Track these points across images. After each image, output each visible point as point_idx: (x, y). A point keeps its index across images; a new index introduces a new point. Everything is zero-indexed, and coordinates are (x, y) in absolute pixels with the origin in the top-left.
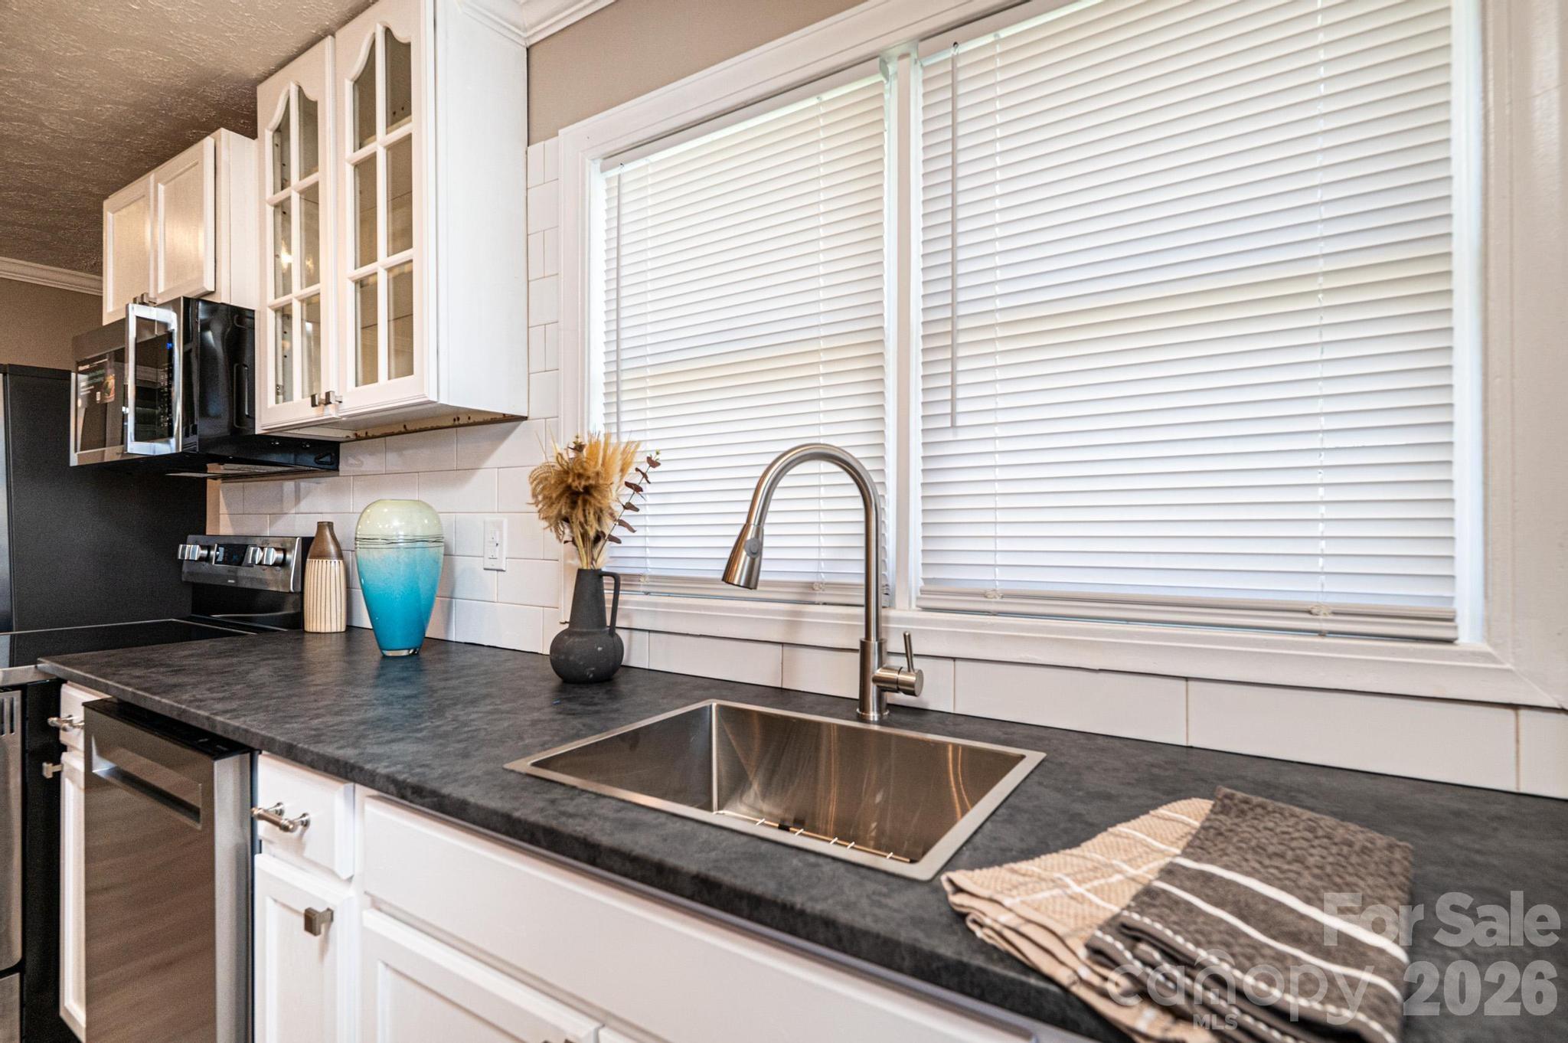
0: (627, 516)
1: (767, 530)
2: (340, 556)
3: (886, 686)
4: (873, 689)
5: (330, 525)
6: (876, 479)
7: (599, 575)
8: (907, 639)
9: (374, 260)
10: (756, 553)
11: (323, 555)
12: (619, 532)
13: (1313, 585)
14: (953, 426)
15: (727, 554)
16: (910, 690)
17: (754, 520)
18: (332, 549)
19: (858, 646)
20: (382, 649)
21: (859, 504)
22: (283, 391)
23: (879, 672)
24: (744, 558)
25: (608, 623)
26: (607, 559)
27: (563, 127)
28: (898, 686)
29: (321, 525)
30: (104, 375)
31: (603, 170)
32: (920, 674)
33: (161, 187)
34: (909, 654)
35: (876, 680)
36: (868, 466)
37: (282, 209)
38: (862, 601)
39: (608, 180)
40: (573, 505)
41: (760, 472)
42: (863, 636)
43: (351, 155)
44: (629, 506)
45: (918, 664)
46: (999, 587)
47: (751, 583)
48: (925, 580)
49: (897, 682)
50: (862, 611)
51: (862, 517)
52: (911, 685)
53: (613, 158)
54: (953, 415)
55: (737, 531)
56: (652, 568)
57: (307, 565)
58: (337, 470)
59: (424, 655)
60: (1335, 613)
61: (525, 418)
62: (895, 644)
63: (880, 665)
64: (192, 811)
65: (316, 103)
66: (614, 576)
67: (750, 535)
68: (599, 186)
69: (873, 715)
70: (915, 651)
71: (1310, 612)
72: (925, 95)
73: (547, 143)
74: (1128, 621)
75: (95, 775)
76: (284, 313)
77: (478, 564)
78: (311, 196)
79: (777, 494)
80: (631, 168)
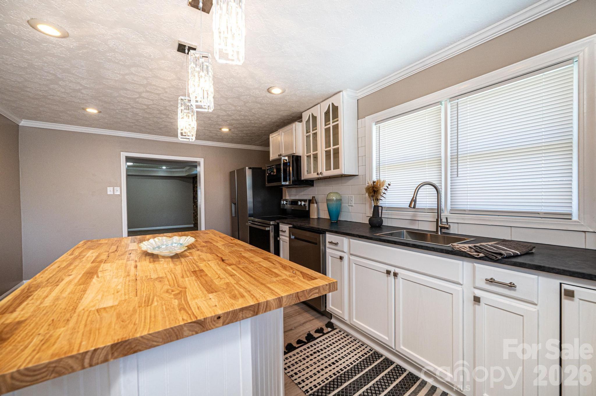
0: (384, 195)
1: (417, 198)
2: (316, 203)
3: (442, 228)
4: (439, 228)
5: (315, 197)
6: (439, 187)
7: (378, 206)
8: (447, 218)
9: (330, 147)
10: (415, 201)
11: (313, 203)
12: (382, 198)
13: (540, 208)
14: (457, 176)
15: (409, 203)
16: (447, 228)
17: (415, 196)
18: (315, 202)
19: (436, 221)
20: (331, 220)
21: (436, 192)
22: (309, 172)
23: (440, 225)
24: (413, 203)
25: (380, 217)
26: (380, 203)
27: (366, 116)
28: (445, 228)
29: (313, 197)
30: (273, 169)
31: (375, 125)
32: (450, 226)
33: (283, 133)
34: (447, 222)
35: (440, 226)
36: (437, 185)
37: (308, 137)
38: (437, 212)
39: (376, 127)
40: (374, 193)
41: (415, 188)
42: (437, 218)
43: (324, 127)
44: (384, 193)
45: (449, 224)
46: (468, 209)
47: (414, 207)
48: (451, 207)
49: (444, 227)
50: (437, 214)
51: (437, 195)
52: (448, 227)
53: (377, 122)
54: (457, 174)
55: (412, 198)
56: (387, 205)
57: (310, 205)
58: (313, 186)
59: (338, 222)
60: (544, 214)
61: (358, 175)
62: (444, 220)
63: (441, 223)
64: (316, 244)
65: (316, 117)
66: (382, 207)
67: (414, 199)
68: (374, 128)
69: (439, 233)
70: (449, 222)
71: (539, 214)
72: (451, 109)
73: (363, 119)
74: (499, 215)
75: (292, 239)
76: (309, 157)
77: (347, 205)
78: (315, 135)
79: (420, 190)
80: (382, 125)
